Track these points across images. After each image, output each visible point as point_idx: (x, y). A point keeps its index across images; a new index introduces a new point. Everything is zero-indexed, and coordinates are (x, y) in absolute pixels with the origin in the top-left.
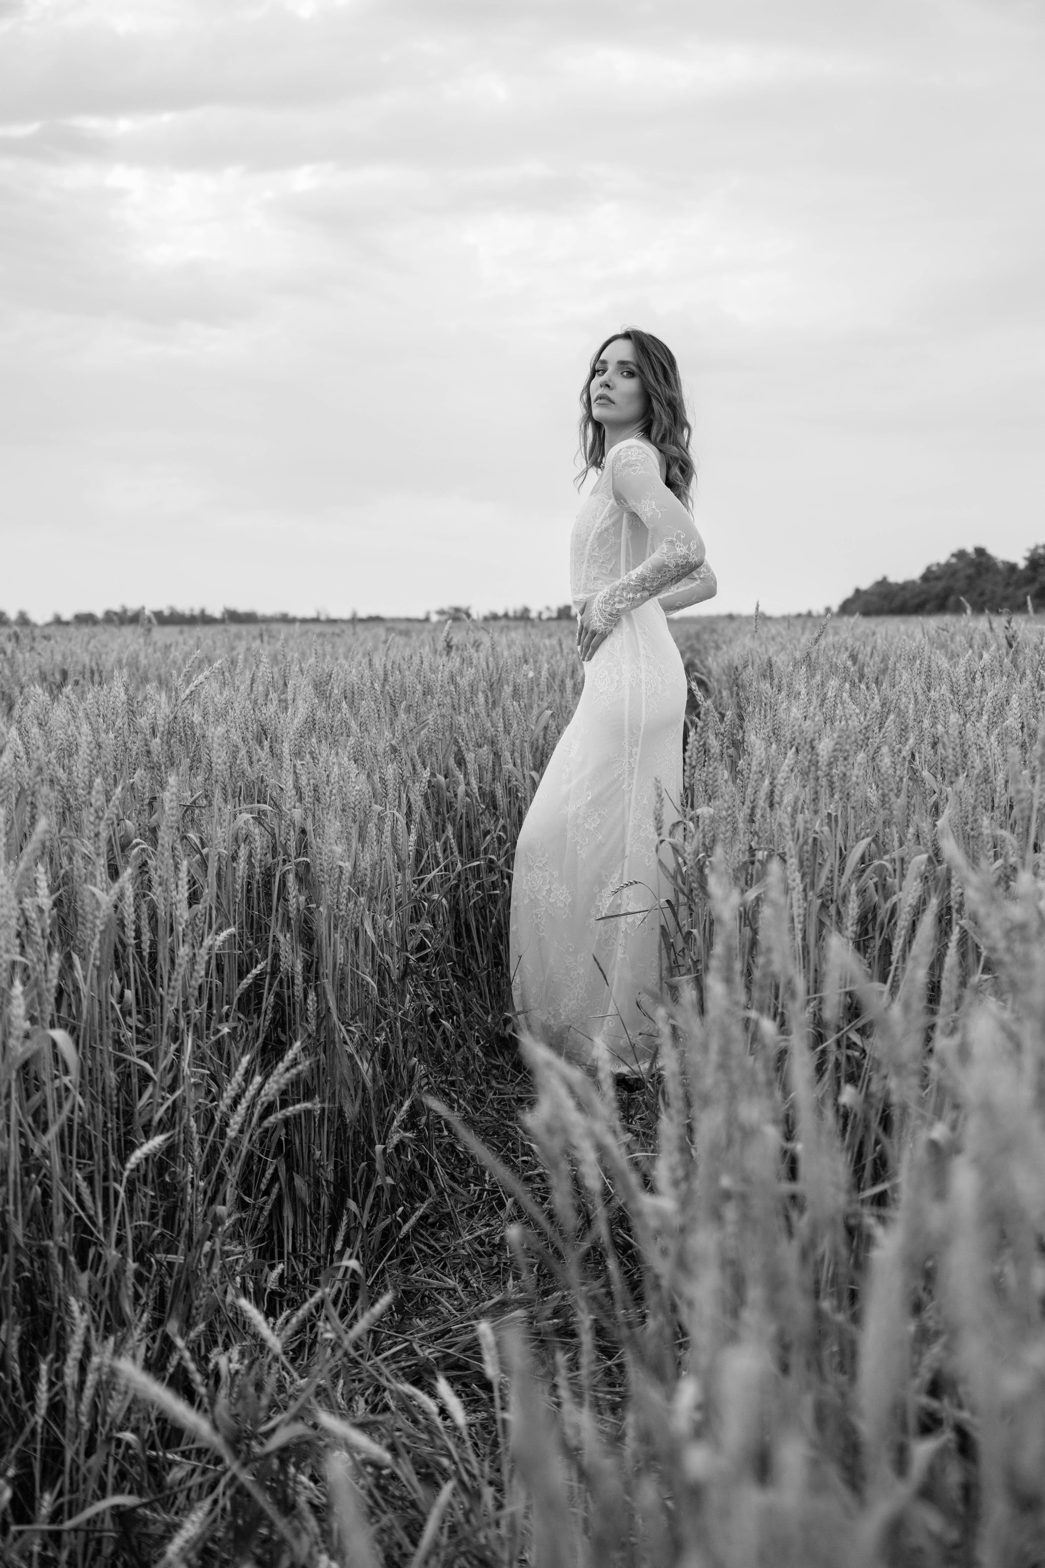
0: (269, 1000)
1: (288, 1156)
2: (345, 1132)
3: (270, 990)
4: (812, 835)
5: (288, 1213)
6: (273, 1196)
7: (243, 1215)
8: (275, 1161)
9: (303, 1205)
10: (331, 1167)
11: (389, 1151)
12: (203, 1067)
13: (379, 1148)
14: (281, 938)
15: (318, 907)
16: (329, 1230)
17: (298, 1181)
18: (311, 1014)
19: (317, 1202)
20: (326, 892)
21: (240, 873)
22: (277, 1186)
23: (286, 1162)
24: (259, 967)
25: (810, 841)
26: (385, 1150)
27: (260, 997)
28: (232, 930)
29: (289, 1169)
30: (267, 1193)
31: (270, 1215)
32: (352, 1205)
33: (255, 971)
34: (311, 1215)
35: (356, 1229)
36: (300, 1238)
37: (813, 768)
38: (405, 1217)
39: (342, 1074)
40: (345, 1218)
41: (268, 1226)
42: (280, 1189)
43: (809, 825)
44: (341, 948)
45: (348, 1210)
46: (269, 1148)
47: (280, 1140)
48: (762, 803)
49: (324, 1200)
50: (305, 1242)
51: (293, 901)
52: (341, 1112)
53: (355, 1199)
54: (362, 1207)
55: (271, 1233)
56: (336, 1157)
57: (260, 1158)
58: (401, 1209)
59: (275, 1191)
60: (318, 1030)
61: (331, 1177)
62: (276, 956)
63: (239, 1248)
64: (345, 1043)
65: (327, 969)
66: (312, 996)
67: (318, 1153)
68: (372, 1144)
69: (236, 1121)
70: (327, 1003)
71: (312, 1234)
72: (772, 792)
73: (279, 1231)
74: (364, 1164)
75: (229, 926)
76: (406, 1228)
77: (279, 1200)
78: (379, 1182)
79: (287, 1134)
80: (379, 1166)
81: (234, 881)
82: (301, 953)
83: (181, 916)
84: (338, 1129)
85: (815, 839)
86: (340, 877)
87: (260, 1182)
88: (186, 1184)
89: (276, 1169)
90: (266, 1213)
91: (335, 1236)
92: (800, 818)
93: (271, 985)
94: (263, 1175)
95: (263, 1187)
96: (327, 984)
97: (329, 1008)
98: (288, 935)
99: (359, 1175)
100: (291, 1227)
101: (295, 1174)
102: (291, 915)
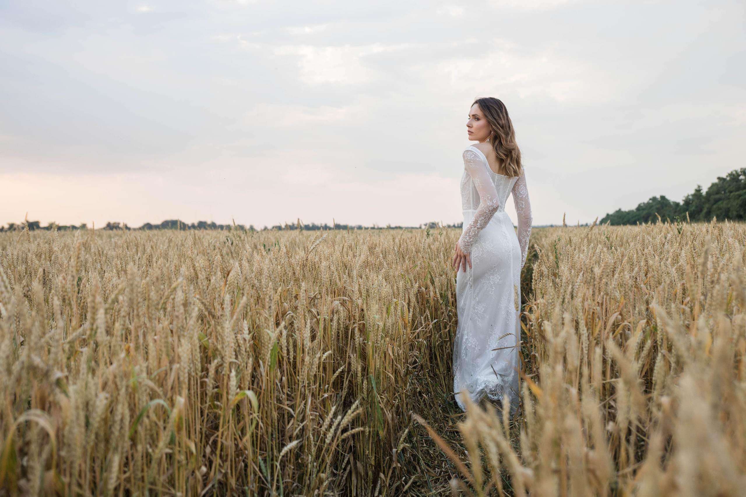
0: (346, 384)
1: (354, 453)
2: (380, 443)
3: (347, 379)
4: (592, 311)
5: (354, 479)
6: (348, 471)
7: (334, 479)
8: (349, 455)
9: (361, 475)
10: (373, 458)
11: (399, 452)
12: (316, 412)
13: (394, 450)
14: (352, 356)
15: (368, 342)
16: (372, 487)
17: (359, 464)
18: (365, 391)
19: (367, 474)
20: (372, 335)
21: (334, 327)
22: (349, 466)
23: (353, 456)
24: (342, 368)
25: (591, 313)
26: (397, 451)
27: (342, 382)
28: (330, 352)
29: (355, 459)
30: (345, 469)
31: (346, 479)
32: (382, 475)
33: (340, 370)
34: (364, 480)
35: (384, 486)
36: (359, 490)
37: (592, 280)
38: (406, 482)
39: (378, 417)
40: (379, 482)
41: (345, 484)
42: (351, 468)
43: (590, 306)
44: (378, 361)
45: (381, 478)
46: (346, 449)
47: (351, 446)
48: (568, 296)
49: (370, 473)
50: (362, 492)
51: (357, 340)
52: (378, 435)
53: (384, 473)
54: (386, 477)
55: (347, 487)
56: (376, 454)
57: (342, 454)
58: (404, 478)
59: (348, 468)
60: (368, 397)
61: (373, 463)
62: (350, 364)
63: (332, 494)
64: (380, 403)
65: (371, 370)
66: (365, 382)
67: (367, 452)
68: (391, 449)
69: (330, 435)
70: (372, 385)
71: (365, 488)
72: (572, 291)
73: (350, 487)
74: (388, 457)
75: (329, 350)
76: (406, 487)
77: (350, 472)
78: (394, 465)
79: (354, 443)
80: (394, 459)
81: (331, 331)
82: (361, 363)
83: (307, 344)
84: (377, 441)
85: (593, 313)
86: (378, 329)
87: (342, 464)
88: (308, 464)
89: (349, 459)
90: (344, 478)
91: (375, 490)
92: (586, 303)
93: (347, 377)
94: (343, 461)
95: (343, 467)
96: (372, 376)
97: (372, 388)
98: (355, 355)
99: (386, 462)
100: (355, 485)
101: (357, 461)
102: (356, 346)
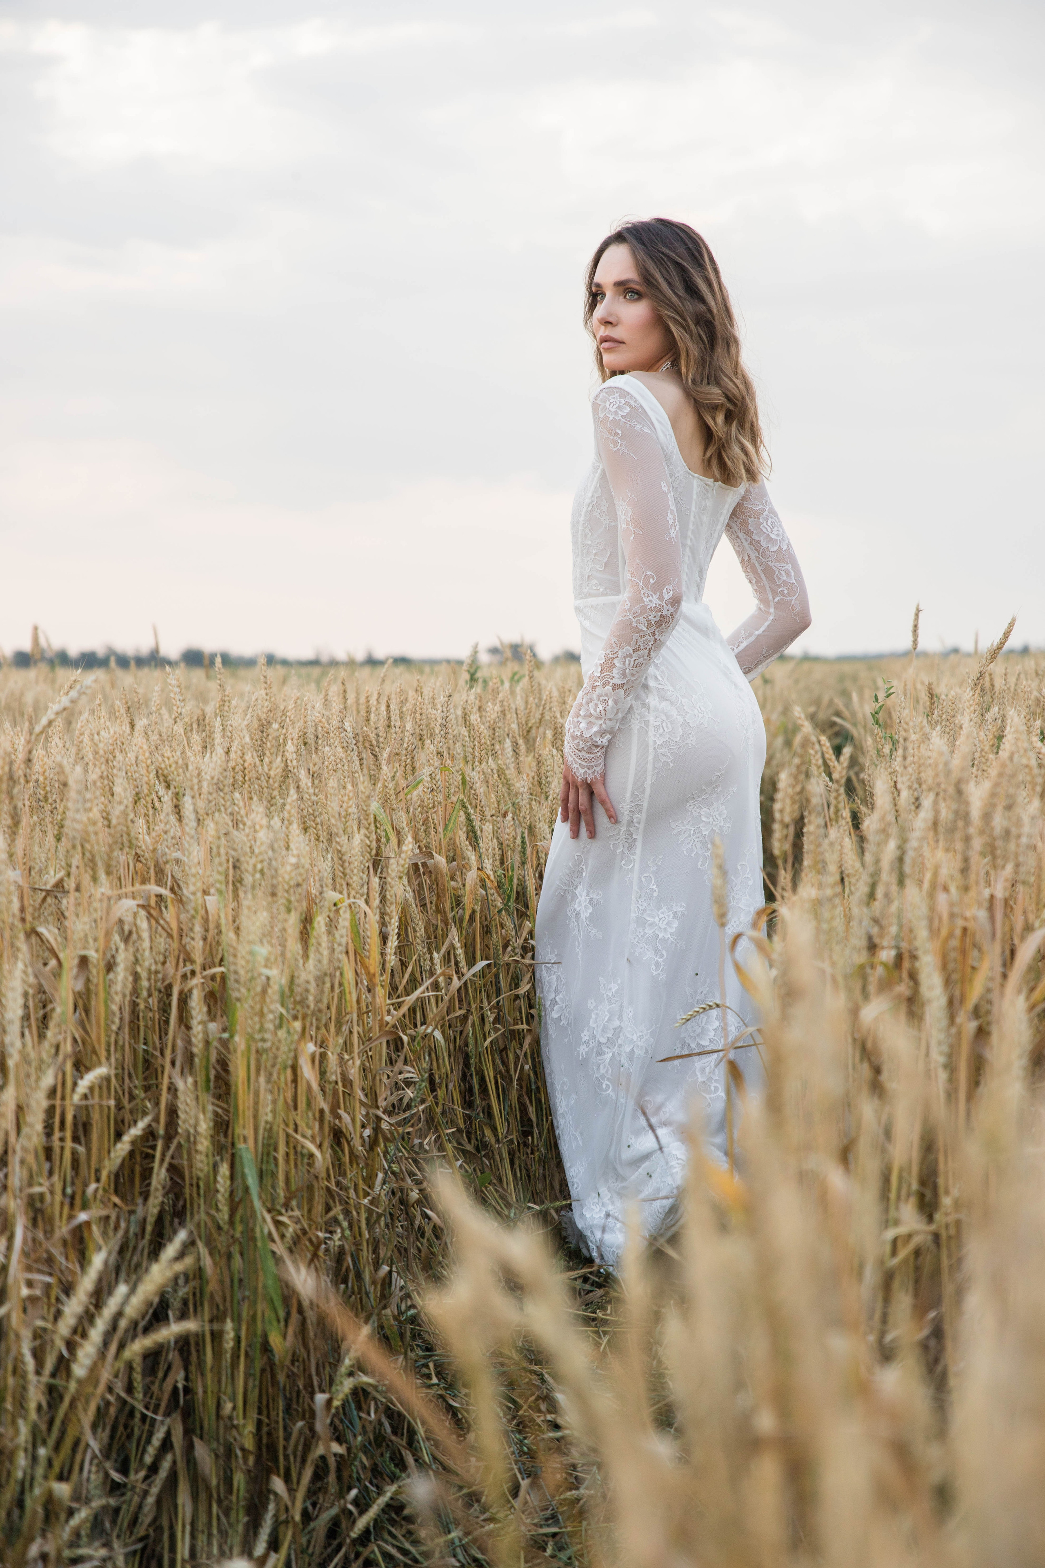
0: (160, 1175)
1: (189, 1414)
2: (273, 1375)
3: (162, 1161)
4: (960, 923)
5: (184, 1498)
6: (163, 1473)
7: (112, 1502)
8: (168, 1420)
9: (208, 1488)
10: (250, 1428)
11: (336, 1403)
12: (51, 1275)
13: (320, 1398)
14: (180, 1085)
15: (232, 1036)
16: (247, 1524)
17: (201, 1451)
18: (222, 1198)
19: (228, 1481)
20: (242, 1013)
21: (118, 987)
22: (169, 1457)
23: (184, 1422)
24: (141, 1124)
25: (958, 932)
26: (329, 1402)
27: (147, 1174)
28: (101, 1071)
29: (188, 1432)
30: (154, 1469)
31: (159, 1502)
32: (278, 1484)
33: (136, 1131)
34: (220, 1502)
35: (286, 1522)
36: (202, 1539)
37: (960, 824)
38: (362, 1504)
39: (265, 1287)
40: (271, 1507)
41: (155, 1520)
42: (174, 1462)
43: (956, 910)
44: (266, 1098)
45: (276, 1494)
46: (159, 1400)
47: (175, 1389)
48: (887, 877)
49: (239, 1479)
50: (209, 1544)
51: (197, 1028)
52: (266, 1348)
53: (287, 1479)
54: (291, 1491)
55: (159, 1529)
56: (260, 1412)
57: (144, 1417)
58: (354, 1492)
59: (166, 1465)
60: (231, 1222)
61: (249, 1443)
62: (173, 1112)
63: (103, 1552)
64: (273, 1241)
65: (244, 1129)
66: (224, 1169)
67: (229, 1406)
68: (312, 1394)
69: (87, 1352)
70: (244, 1176)
71: (220, 1531)
72: (901, 860)
73: (172, 1527)
74: (300, 1424)
75: (100, 1064)
76: (362, 1523)
77: (173, 1478)
78: (320, 1450)
79: (187, 1379)
80: (321, 1425)
81: (108, 998)
82: (210, 1108)
83: (12, 1045)
84: (263, 1371)
85: (965, 930)
86: (264, 992)
87: (144, 1451)
89: (168, 1434)
90: (151, 1500)
91: (256, 1534)
92: (942, 898)
93: (163, 1155)
94: (149, 1441)
95: (148, 1459)
96: (247, 1151)
97: (247, 1189)
98: (190, 1080)
99: (292, 1442)
100: (188, 1520)
101: (196, 1441)
102: (195, 1050)
